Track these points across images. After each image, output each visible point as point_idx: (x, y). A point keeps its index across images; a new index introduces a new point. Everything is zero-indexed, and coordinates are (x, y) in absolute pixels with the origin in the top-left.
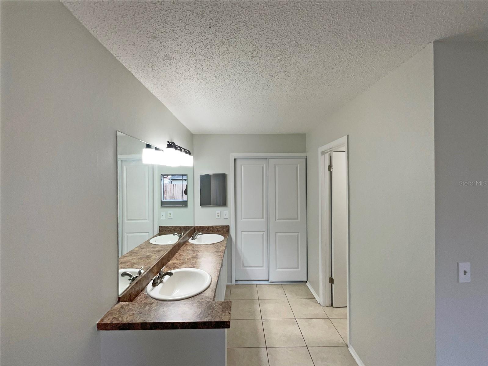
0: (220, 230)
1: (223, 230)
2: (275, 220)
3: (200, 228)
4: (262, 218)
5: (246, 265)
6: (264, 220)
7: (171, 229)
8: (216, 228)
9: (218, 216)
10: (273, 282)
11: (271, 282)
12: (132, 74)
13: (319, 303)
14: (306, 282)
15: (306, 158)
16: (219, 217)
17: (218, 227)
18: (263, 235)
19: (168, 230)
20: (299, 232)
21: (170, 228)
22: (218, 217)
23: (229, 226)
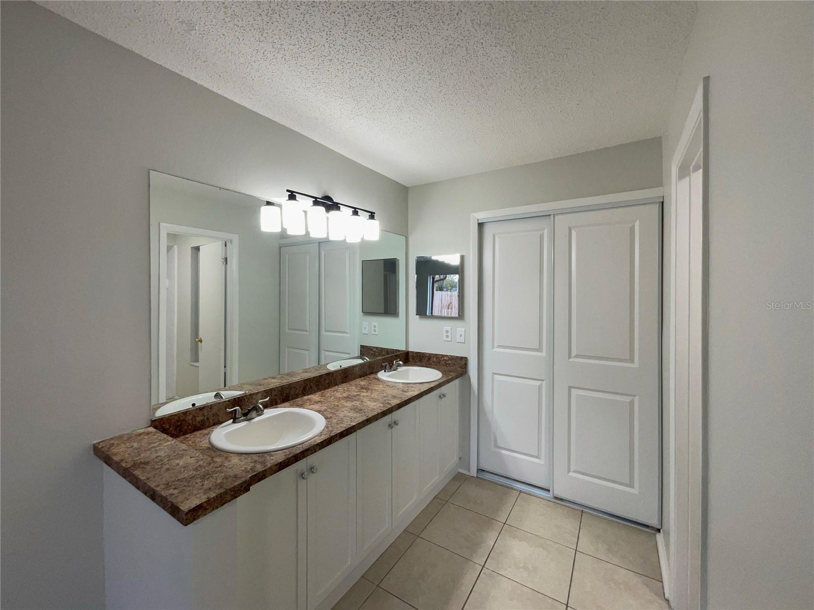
0: (449, 364)
1: (454, 364)
2: (570, 357)
3: (417, 356)
4: (539, 350)
5: (500, 444)
6: (543, 354)
7: (375, 351)
8: (443, 359)
9: (447, 336)
10: (561, 500)
11: (556, 498)
12: (197, 83)
13: (668, 601)
14: (659, 530)
15: (663, 202)
16: (449, 339)
17: (446, 358)
18: (540, 387)
19: (372, 352)
20: (634, 396)
21: (374, 349)
22: (447, 339)
23: (466, 358)
